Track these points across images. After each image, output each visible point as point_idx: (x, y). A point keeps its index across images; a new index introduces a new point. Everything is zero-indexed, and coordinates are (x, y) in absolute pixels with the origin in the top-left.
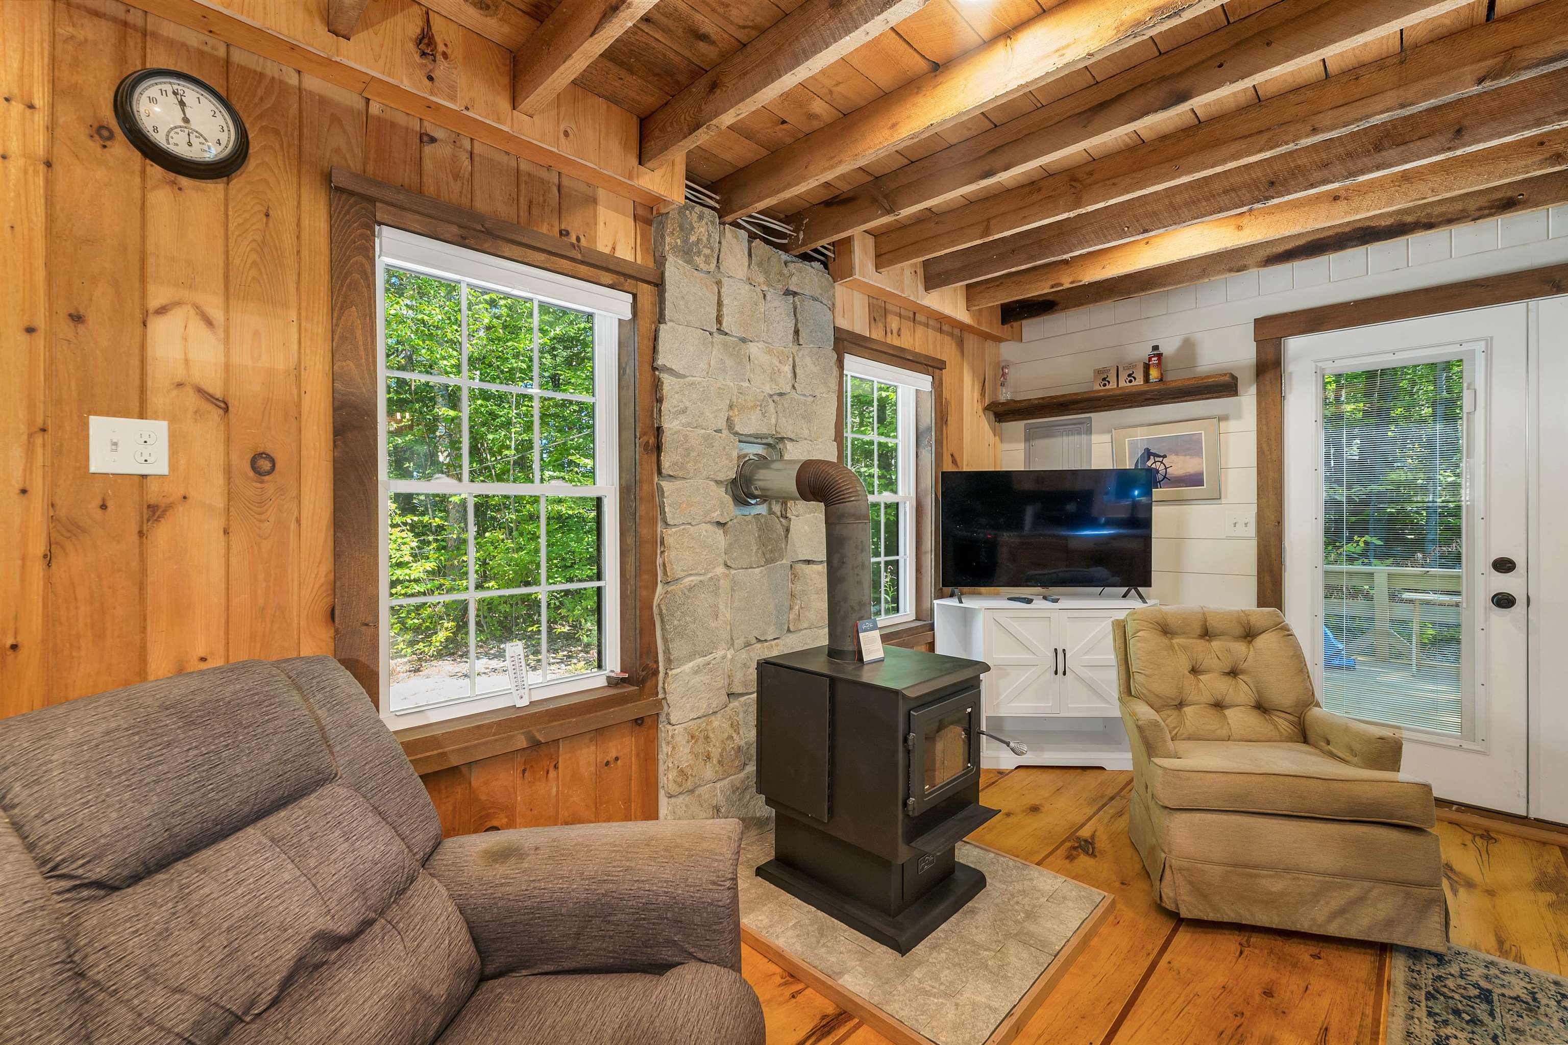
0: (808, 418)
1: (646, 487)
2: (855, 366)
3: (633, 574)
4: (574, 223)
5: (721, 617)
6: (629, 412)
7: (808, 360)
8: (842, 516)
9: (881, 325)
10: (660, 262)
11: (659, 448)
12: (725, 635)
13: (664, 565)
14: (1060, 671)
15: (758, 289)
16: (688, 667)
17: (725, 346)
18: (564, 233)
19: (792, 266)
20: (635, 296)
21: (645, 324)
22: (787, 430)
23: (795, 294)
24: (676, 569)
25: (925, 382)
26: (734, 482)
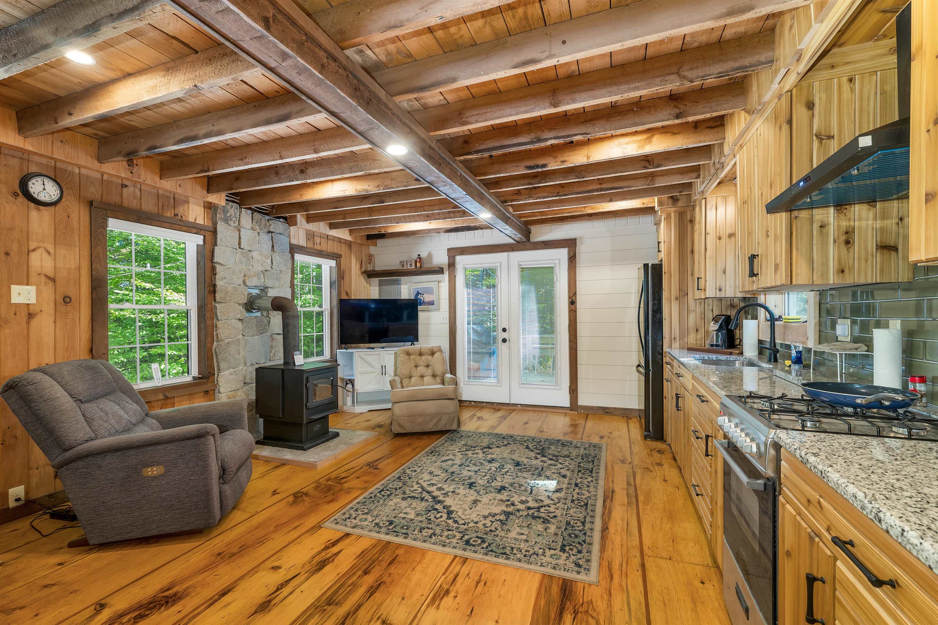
0: (278, 279)
1: (209, 306)
2: (300, 258)
3: (204, 338)
4: (180, 211)
5: (241, 355)
6: (202, 278)
7: (278, 257)
8: (288, 316)
9: (311, 241)
10: (215, 224)
11: (214, 292)
12: (242, 361)
13: (217, 335)
14: (384, 373)
15: (256, 232)
16: (227, 372)
17: (242, 254)
18: (176, 215)
19: (270, 222)
20: (204, 236)
21: (208, 246)
22: (269, 283)
23: (272, 232)
24: (222, 336)
25: (333, 263)
26: (246, 303)
